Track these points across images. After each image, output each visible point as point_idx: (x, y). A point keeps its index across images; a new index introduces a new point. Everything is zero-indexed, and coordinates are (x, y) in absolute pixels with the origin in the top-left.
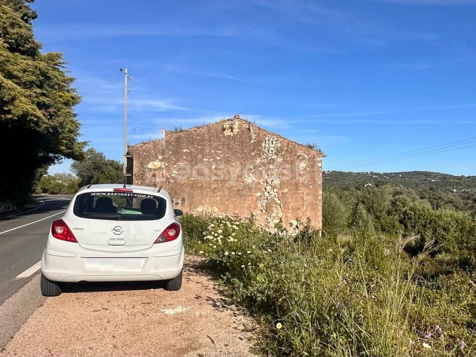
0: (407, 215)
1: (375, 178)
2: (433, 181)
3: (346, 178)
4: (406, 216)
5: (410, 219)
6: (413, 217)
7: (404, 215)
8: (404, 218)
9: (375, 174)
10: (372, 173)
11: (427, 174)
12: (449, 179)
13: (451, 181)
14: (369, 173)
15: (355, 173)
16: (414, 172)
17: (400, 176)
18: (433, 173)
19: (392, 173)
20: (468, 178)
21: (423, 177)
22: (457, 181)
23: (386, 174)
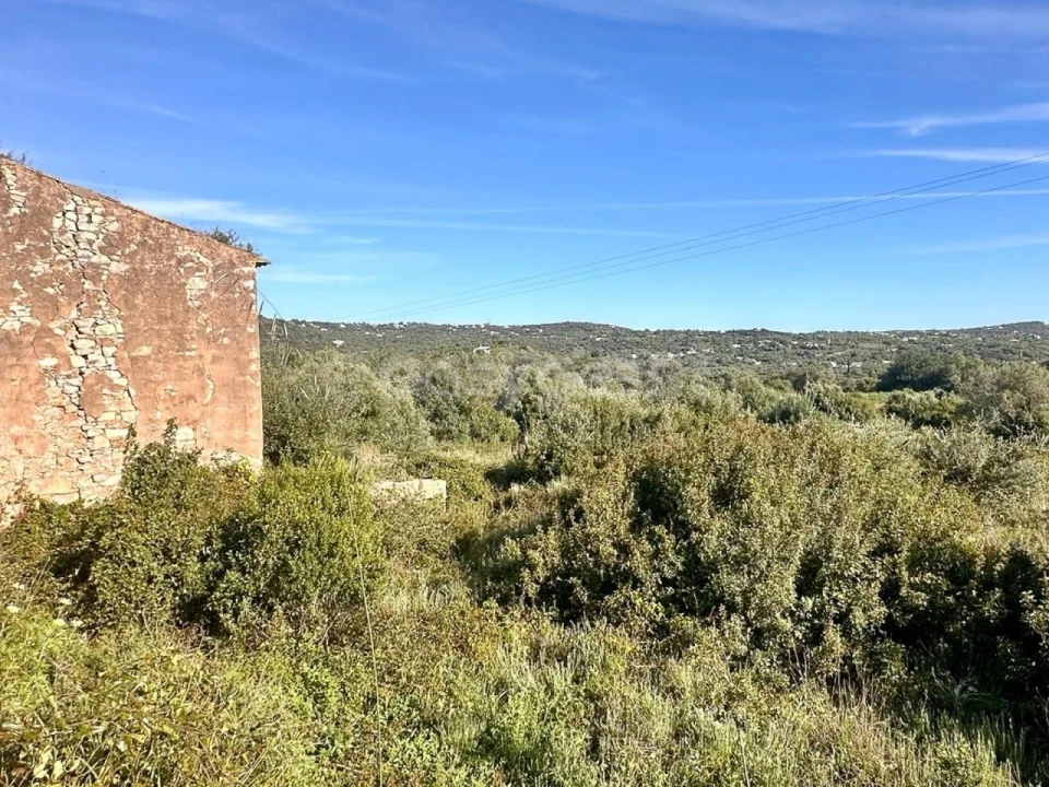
0: (530, 402)
1: (494, 337)
2: (598, 339)
3: (438, 336)
4: (527, 406)
5: (534, 410)
6: (540, 408)
7: (523, 403)
8: (525, 410)
9: (495, 328)
10: (487, 326)
11: (587, 328)
12: (625, 336)
13: (628, 339)
14: (483, 326)
15: (454, 327)
16: (565, 324)
17: (541, 331)
18: (599, 325)
19: (524, 327)
20: (655, 333)
21: (582, 334)
22: (637, 339)
23: (513, 328)
